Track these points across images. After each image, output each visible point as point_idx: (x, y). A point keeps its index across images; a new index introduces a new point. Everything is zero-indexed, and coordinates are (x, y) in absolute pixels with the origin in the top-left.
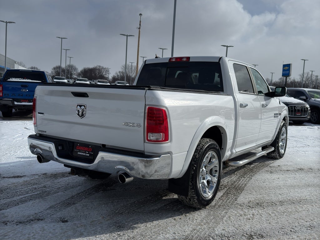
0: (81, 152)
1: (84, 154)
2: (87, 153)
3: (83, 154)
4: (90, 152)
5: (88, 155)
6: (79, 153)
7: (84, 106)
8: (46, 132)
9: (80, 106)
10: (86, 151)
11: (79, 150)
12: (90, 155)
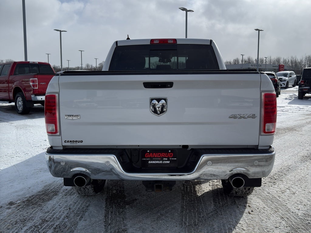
0: (154, 160)
1: (161, 162)
2: (165, 160)
3: (157, 162)
4: (170, 159)
5: (168, 162)
6: (150, 162)
7: (165, 100)
8: (81, 142)
9: (159, 100)
10: (163, 158)
11: (150, 158)
12: (171, 161)
